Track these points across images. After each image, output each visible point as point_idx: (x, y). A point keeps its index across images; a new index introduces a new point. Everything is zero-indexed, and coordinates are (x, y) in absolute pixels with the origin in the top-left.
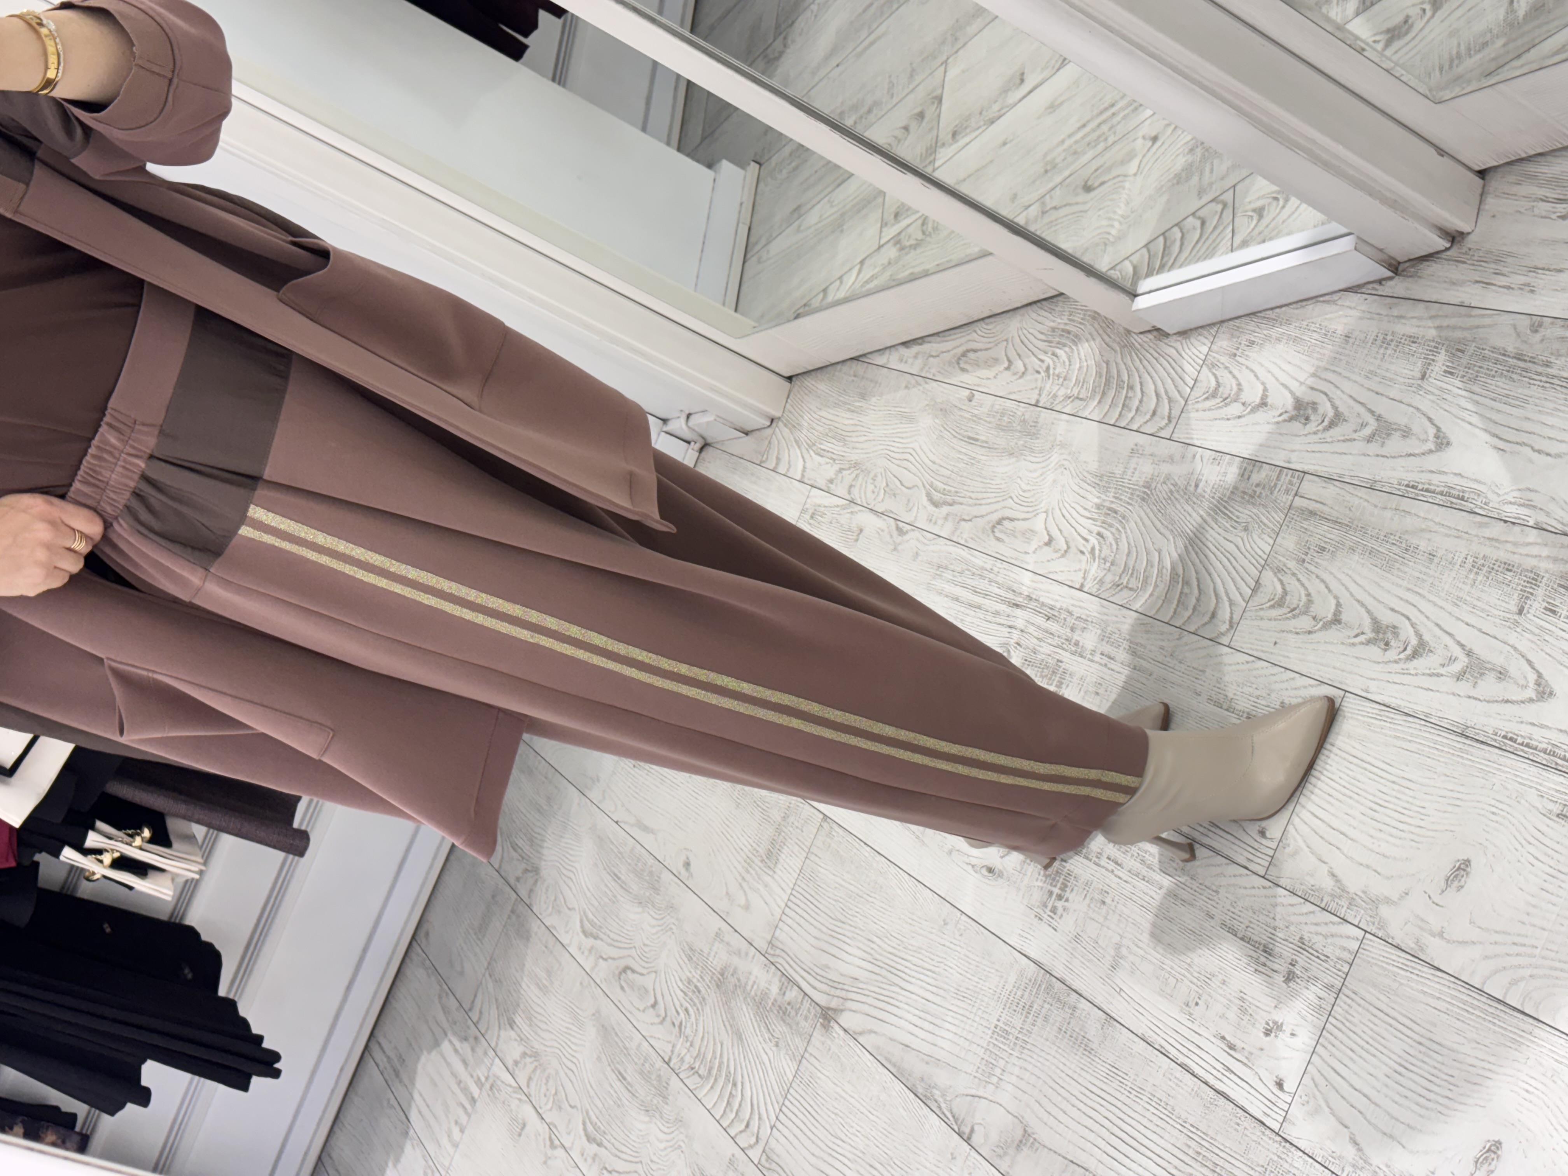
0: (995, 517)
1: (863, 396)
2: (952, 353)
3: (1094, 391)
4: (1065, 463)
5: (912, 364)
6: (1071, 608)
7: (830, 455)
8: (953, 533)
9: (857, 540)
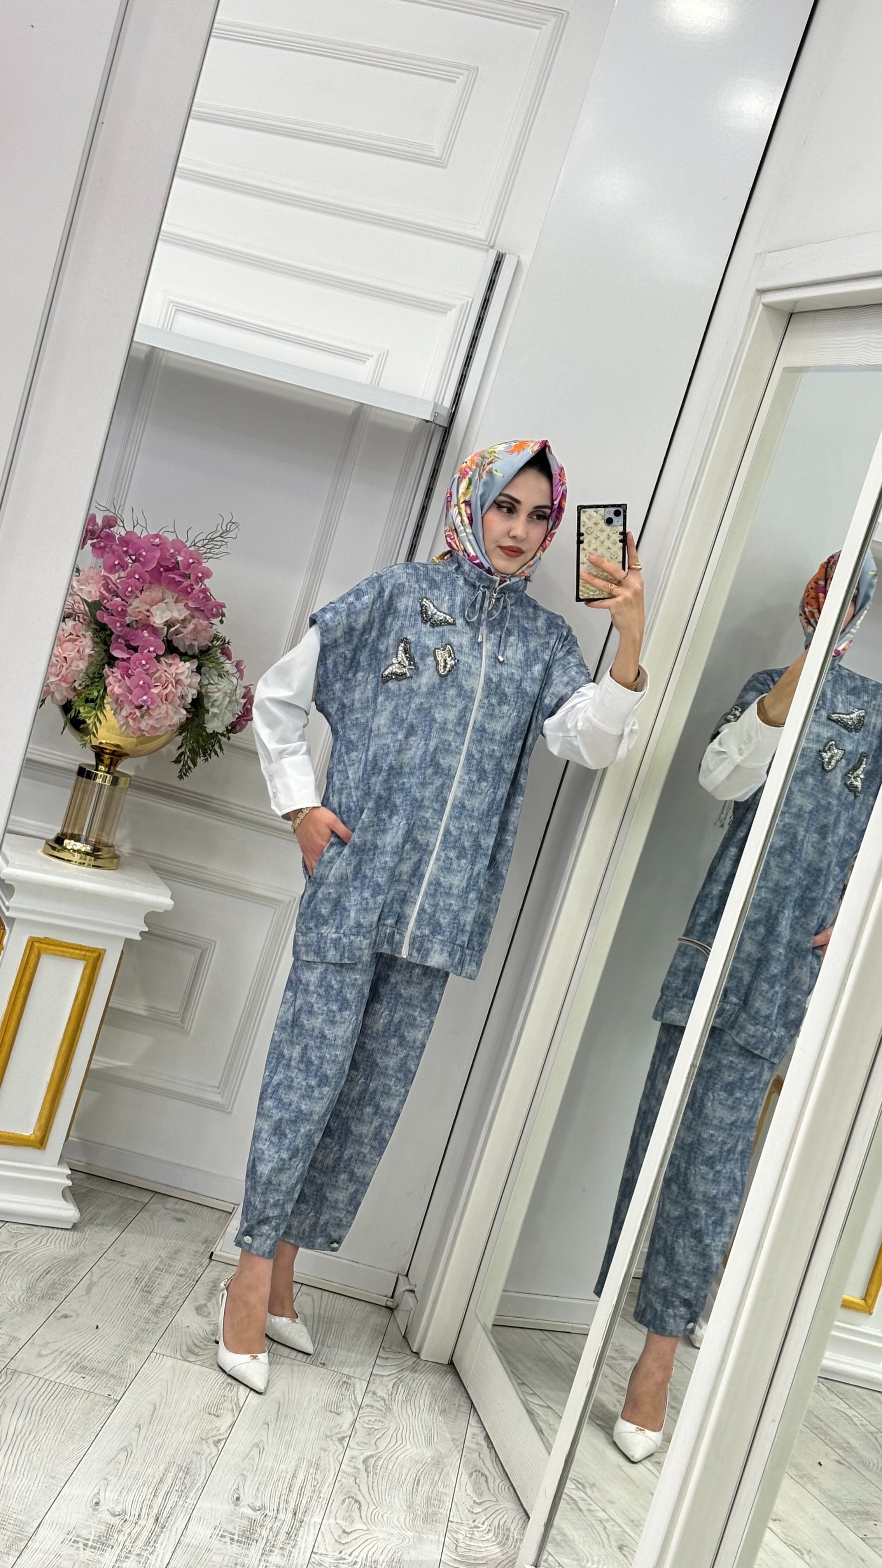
0: (360, 1498)
1: (443, 1412)
2: (484, 1467)
3: (463, 1556)
4: (407, 1540)
5: (472, 1442)
6: (298, 1547)
7: (395, 1392)
8: (345, 1472)
9: (331, 1412)
